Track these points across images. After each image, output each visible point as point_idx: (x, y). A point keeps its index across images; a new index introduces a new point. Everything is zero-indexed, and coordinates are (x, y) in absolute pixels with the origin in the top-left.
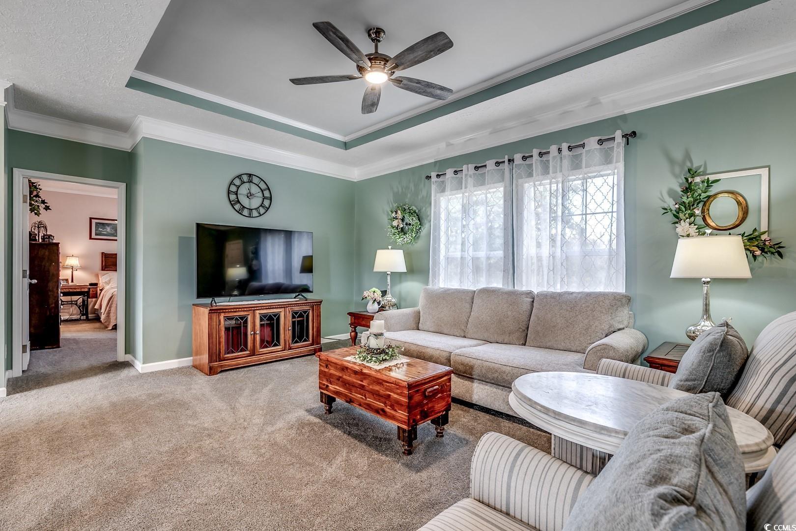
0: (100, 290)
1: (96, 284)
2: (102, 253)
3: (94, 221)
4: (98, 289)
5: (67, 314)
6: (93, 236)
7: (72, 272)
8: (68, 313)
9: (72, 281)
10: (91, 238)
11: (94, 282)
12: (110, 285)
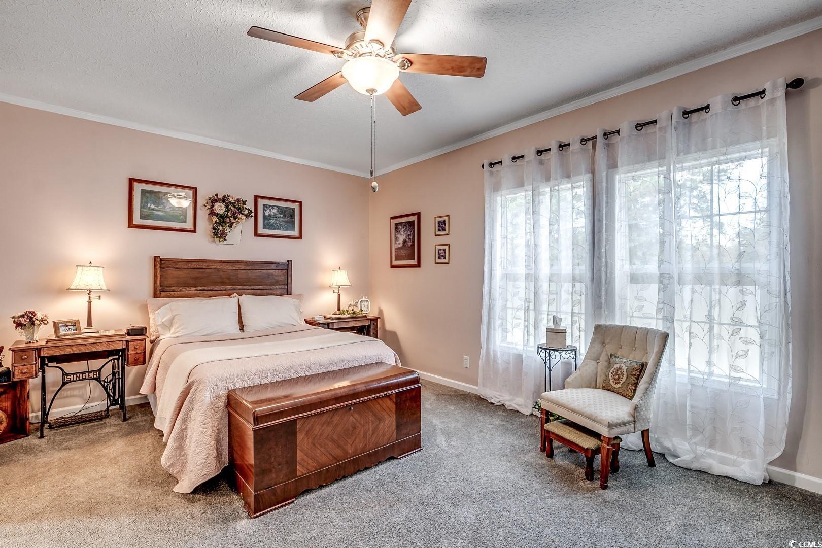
0: (152, 342)
1: (141, 331)
2: (156, 258)
3: (138, 187)
4: (148, 341)
5: (77, 400)
6: (137, 220)
7: (90, 303)
8: (81, 396)
9: (89, 324)
10: (131, 225)
11: (138, 325)
12: (172, 330)
